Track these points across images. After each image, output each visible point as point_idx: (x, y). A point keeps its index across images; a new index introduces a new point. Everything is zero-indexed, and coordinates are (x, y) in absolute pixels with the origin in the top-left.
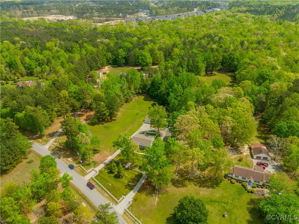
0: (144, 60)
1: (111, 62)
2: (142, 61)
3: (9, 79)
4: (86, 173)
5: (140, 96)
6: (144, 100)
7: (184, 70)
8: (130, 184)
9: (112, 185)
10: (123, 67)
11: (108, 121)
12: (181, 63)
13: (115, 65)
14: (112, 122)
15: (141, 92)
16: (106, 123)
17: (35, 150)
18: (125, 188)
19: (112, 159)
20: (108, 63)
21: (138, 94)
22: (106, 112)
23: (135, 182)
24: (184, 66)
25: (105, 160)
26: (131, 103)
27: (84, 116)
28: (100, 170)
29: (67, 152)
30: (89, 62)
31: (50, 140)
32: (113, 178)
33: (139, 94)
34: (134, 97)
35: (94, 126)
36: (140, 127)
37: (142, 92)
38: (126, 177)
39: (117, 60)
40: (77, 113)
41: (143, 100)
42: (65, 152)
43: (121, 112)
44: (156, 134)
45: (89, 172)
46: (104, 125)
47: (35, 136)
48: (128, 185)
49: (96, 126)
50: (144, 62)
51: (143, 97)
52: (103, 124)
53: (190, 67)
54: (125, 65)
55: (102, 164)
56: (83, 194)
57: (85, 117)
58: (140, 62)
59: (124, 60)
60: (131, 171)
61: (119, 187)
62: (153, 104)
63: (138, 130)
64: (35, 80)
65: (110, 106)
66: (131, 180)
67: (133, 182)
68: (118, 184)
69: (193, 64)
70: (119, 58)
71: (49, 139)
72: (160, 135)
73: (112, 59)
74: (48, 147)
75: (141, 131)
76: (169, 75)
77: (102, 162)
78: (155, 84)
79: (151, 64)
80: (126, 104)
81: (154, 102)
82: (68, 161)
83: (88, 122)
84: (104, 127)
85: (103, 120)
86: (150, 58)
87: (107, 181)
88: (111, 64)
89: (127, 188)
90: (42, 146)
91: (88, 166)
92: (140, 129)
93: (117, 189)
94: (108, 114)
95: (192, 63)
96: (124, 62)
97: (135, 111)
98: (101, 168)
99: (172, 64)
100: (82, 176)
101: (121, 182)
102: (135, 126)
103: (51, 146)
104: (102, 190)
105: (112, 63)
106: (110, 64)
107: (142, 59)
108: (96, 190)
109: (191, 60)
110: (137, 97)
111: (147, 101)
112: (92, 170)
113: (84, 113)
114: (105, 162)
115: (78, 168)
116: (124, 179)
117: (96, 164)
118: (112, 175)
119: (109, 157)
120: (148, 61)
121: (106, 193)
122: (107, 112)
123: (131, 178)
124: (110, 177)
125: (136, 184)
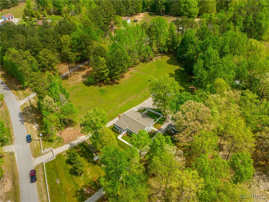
0: (187, 9)
1: (149, 8)
2: (184, 10)
3: (35, 15)
4: (40, 153)
5: (165, 56)
6: (169, 62)
7: (238, 28)
8: (85, 190)
9: (61, 184)
10: (162, 16)
11: (107, 83)
12: (234, 17)
13: (154, 12)
14: (113, 85)
15: (167, 51)
16: (105, 85)
17: (7, 105)
18: (74, 196)
19: (84, 141)
20: (145, 9)
21: (163, 53)
22: (104, 71)
23: (92, 189)
24: (239, 23)
25: (75, 139)
26: (149, 64)
27: (84, 71)
28: (60, 154)
29: (38, 116)
30: (117, 5)
31: (31, 94)
32: (68, 172)
33: (165, 53)
34: (155, 56)
35: (88, 86)
36: (143, 101)
37: (169, 51)
38: (86, 176)
39: (156, 7)
40: (79, 66)
41: (167, 63)
42: (36, 115)
43: (131, 73)
44: (160, 116)
45: (45, 154)
46: (101, 88)
47: (19, 86)
48: (82, 191)
49: (92, 87)
50: (187, 11)
51: (168, 58)
52: (100, 86)
53: (248, 25)
54: (166, 14)
55: (68, 145)
56: (18, 185)
57: (84, 73)
58: (182, 10)
59: (164, 7)
60: (98, 167)
61: (67, 190)
62: (178, 69)
63: (140, 103)
64: (59, 20)
65: (112, 65)
66: (89, 184)
67: (90, 188)
68: (70, 185)
69: (253, 21)
70: (159, 4)
71: (31, 92)
72: (165, 118)
73: (151, 4)
74: (23, 103)
75: (143, 106)
76: (207, 32)
77: (68, 142)
78: (185, 42)
79: (196, 16)
80: (143, 64)
81: (180, 67)
82: (32, 128)
83: (85, 79)
84: (100, 90)
85: (102, 81)
86: (196, 7)
87: (57, 175)
88: (149, 11)
89: (77, 195)
90: (17, 100)
91: (49, 143)
92: (143, 103)
93: (64, 193)
94: (107, 74)
95: (253, 19)
96: (164, 9)
97: (149, 75)
98: (62, 151)
99: (221, 17)
100: (33, 157)
101: (75, 182)
102: (138, 98)
103: (27, 103)
104: (44, 188)
105: (151, 10)
106: (147, 10)
107: (185, 7)
108: (36, 186)
109: (252, 15)
110: (160, 57)
111: (171, 65)
112: (49, 151)
113: (87, 68)
114: (73, 142)
115: (37, 143)
116: (81, 178)
117: (61, 142)
118: (70, 166)
119: (82, 136)
120: (192, 10)
121: (46, 196)
122: (107, 71)
123: (92, 180)
124: (65, 169)
125: (92, 194)
